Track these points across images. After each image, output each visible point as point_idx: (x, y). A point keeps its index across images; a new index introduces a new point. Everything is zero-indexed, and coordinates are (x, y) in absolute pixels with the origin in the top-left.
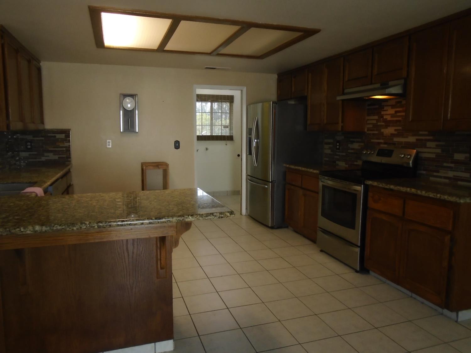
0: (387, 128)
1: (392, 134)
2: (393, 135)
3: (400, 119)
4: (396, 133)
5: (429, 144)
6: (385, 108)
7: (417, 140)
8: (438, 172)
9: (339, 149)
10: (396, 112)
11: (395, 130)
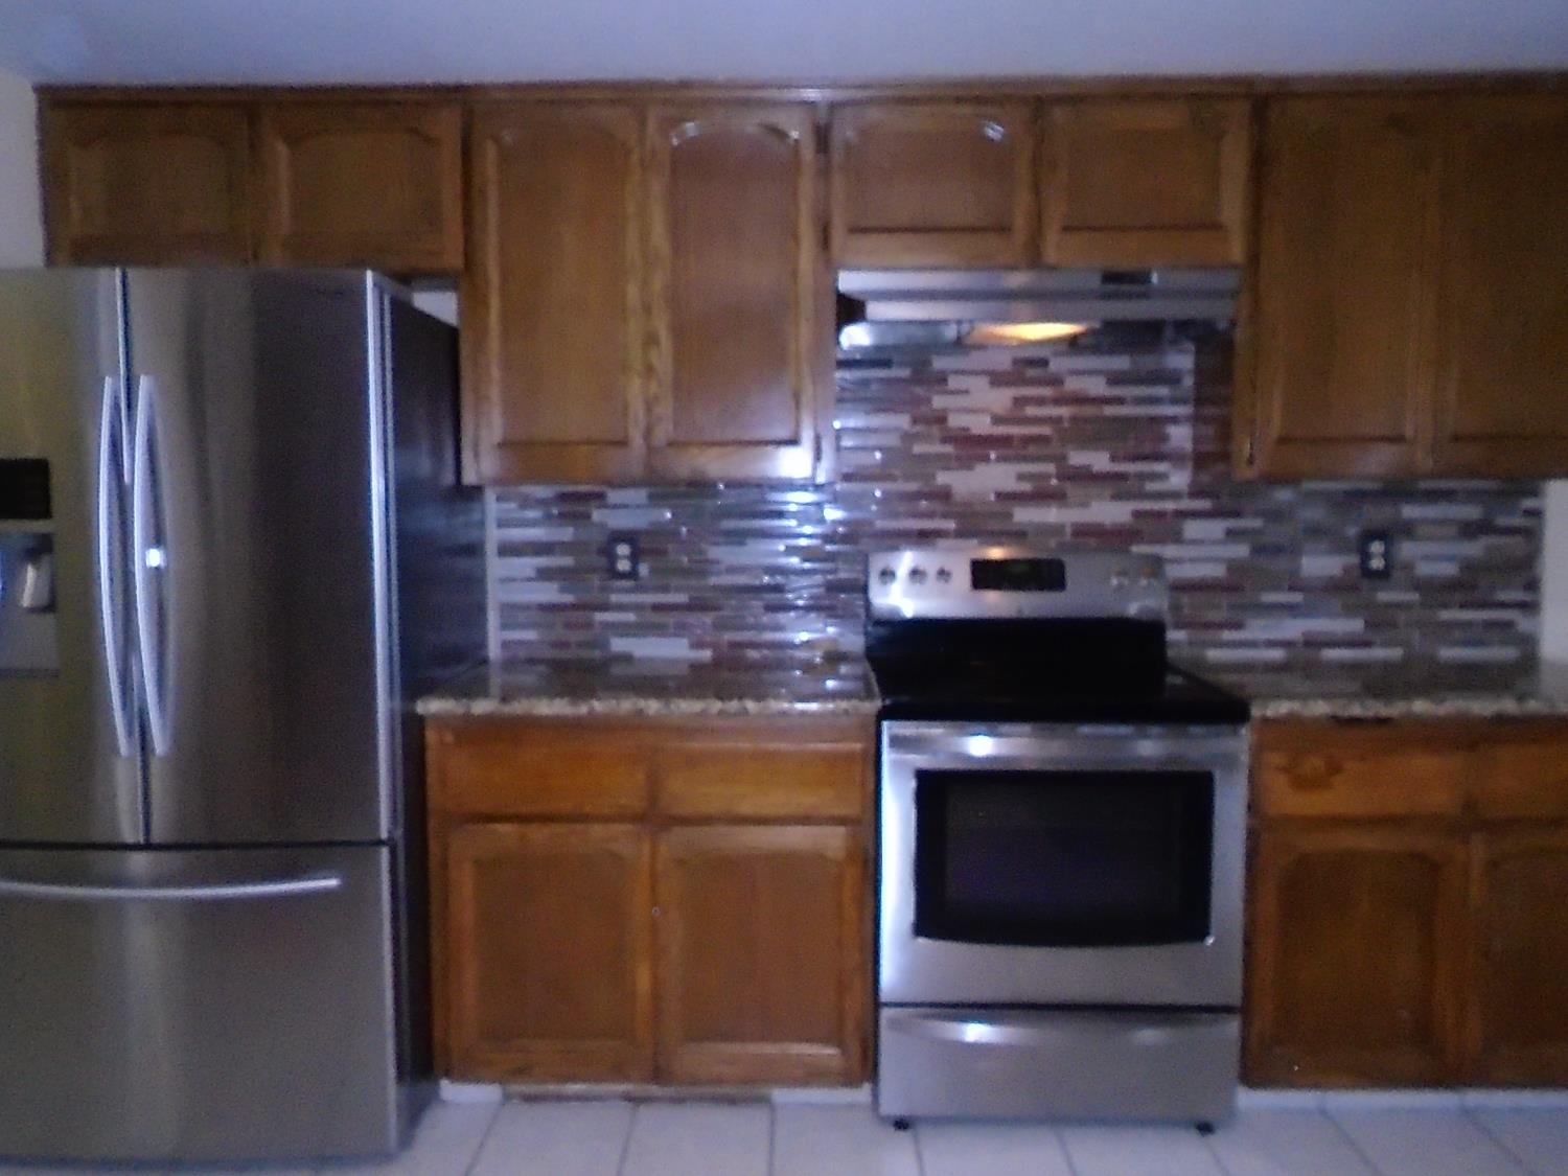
0: (970, 468)
1: (1003, 496)
2: (1008, 498)
3: (1046, 430)
4: (1026, 487)
5: (1192, 528)
6: (954, 382)
7: (1137, 514)
8: (1238, 626)
9: (632, 575)
10: (1019, 402)
11: (1021, 477)
